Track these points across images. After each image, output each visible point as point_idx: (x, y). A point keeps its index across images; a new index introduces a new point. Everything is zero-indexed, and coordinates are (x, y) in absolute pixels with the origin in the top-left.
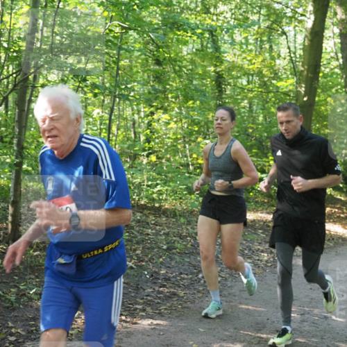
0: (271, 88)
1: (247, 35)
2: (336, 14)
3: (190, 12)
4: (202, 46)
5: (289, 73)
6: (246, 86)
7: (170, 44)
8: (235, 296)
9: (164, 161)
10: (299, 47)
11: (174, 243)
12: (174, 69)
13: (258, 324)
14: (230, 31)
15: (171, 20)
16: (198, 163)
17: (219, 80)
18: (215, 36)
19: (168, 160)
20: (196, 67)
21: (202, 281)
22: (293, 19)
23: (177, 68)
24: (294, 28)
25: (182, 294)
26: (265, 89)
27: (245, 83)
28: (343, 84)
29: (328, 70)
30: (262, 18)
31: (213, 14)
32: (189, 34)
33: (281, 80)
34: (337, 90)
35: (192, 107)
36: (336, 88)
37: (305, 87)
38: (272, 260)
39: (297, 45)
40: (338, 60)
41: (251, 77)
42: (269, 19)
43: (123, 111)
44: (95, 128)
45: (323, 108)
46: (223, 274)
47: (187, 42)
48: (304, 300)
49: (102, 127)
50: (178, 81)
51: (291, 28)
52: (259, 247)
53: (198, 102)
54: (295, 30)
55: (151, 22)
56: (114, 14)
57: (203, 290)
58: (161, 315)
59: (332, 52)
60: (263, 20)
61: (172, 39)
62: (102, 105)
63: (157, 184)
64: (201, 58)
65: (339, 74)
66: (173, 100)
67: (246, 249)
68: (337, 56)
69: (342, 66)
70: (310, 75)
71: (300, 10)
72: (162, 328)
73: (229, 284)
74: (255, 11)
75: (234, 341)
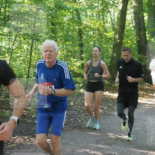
0: (103, 36)
1: (92, 12)
2: (132, 3)
3: (67, 2)
4: (73, 17)
5: (111, 29)
6: (92, 35)
7: (58, 16)
10: (116, 18)
12: (60, 27)
13: (97, 141)
14: (85, 10)
15: (58, 6)
16: (71, 70)
17: (80, 32)
18: (79, 13)
20: (70, 26)
21: (72, 122)
22: (113, 6)
23: (62, 27)
24: (114, 9)
26: (101, 37)
27: (92, 34)
28: (135, 35)
29: (128, 28)
30: (99, 5)
31: (78, 3)
32: (67, 12)
33: (108, 32)
34: (132, 37)
35: (68, 45)
37: (118, 36)
38: (103, 112)
39: (115, 17)
40: (133, 24)
41: (94, 31)
42: (102, 6)
43: (37, 46)
44: (25, 54)
45: (126, 45)
46: (82, 119)
47: (66, 15)
48: (117, 130)
49: (28, 53)
50: (62, 33)
51: (112, 9)
53: (71, 42)
54: (114, 11)
55: (50, 6)
56: (33, 2)
57: (73, 126)
59: (130, 20)
60: (100, 6)
61: (59, 14)
62: (28, 43)
64: (72, 22)
65: (133, 30)
66: (60, 41)
68: (133, 22)
69: (135, 27)
70: (120, 30)
71: (116, 2)
73: (84, 123)
74: (96, 1)
75: (87, 148)
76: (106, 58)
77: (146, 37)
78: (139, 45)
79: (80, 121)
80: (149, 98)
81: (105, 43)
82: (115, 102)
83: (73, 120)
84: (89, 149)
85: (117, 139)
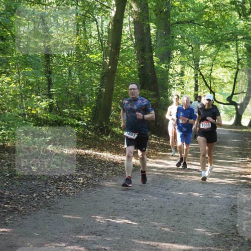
0: (85, 59)
2: (131, 7)
3: (26, 2)
5: (98, 49)
6: (67, 57)
8: (60, 209)
9: (6, 111)
10: (105, 30)
11: (15, 171)
13: (77, 228)
15: (13, 8)
16: (32, 113)
19: (9, 111)
21: (36, 199)
22: (101, 10)
24: (102, 16)
25: (21, 209)
26: (81, 60)
27: (66, 55)
28: (136, 57)
29: (125, 47)
30: (79, 8)
31: (43, 4)
33: (92, 53)
34: (131, 62)
36: (130, 60)
37: (109, 59)
38: (86, 182)
39: (103, 29)
40: (132, 40)
42: (83, 10)
45: (122, 74)
46: (51, 194)
48: (109, 210)
52: (77, 174)
54: (102, 18)
57: (37, 205)
58: (6, 225)
59: (129, 34)
63: (2, 129)
65: (132, 50)
66: (13, 67)
67: (67, 175)
68: (132, 37)
69: (135, 45)
70: (113, 50)
71: (106, 4)
72: (7, 234)
73: (56, 200)
74: (74, 3)
75: (60, 241)
76: (89, 96)
77: (152, 62)
78: (143, 75)
79: (48, 197)
80: (157, 158)
81: (87, 70)
82: (103, 165)
83: (36, 196)
84: (65, 242)
85: (109, 224)
